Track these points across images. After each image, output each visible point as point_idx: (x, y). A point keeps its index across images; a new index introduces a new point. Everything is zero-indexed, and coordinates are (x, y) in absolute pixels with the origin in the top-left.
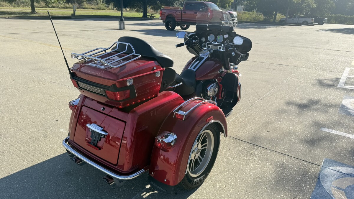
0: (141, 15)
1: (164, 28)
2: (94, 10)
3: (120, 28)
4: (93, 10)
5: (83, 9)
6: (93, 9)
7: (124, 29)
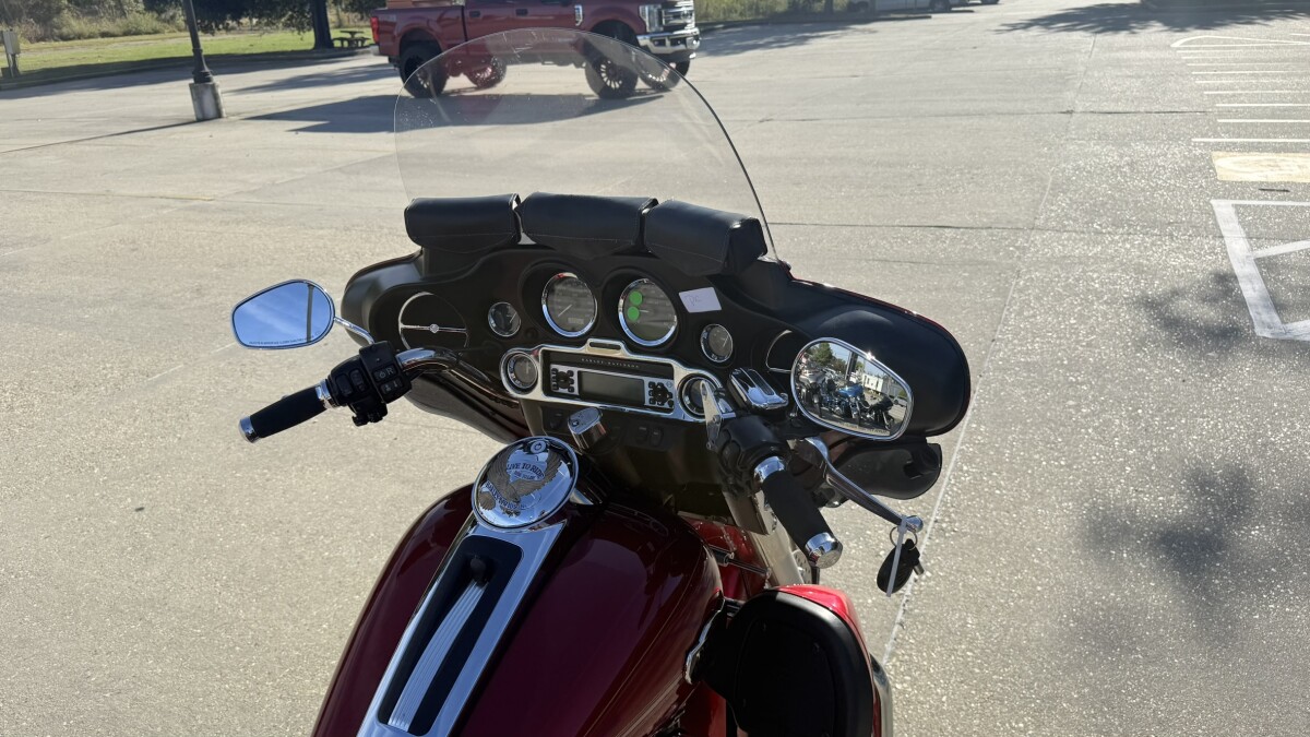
0: (308, 39)
1: (394, 86)
2: (112, 39)
3: (200, 116)
4: (106, 39)
5: (62, 43)
6: (104, 35)
7: (219, 115)
